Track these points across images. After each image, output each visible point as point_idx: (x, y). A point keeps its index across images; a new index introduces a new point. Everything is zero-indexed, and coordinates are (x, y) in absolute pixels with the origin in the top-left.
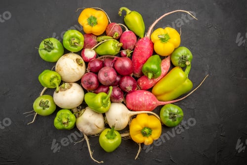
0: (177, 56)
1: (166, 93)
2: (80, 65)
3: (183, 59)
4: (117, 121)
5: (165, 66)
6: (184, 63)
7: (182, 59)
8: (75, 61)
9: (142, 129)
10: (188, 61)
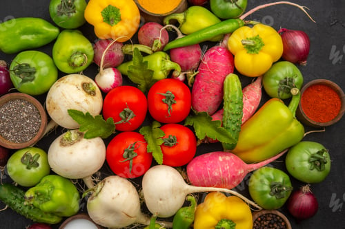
0: (276, 78)
1: (256, 146)
2: (90, 93)
3: (287, 84)
4: (161, 202)
5: (253, 99)
6: (289, 91)
7: (285, 83)
8: (80, 87)
9: (216, 222)
10: (296, 87)
